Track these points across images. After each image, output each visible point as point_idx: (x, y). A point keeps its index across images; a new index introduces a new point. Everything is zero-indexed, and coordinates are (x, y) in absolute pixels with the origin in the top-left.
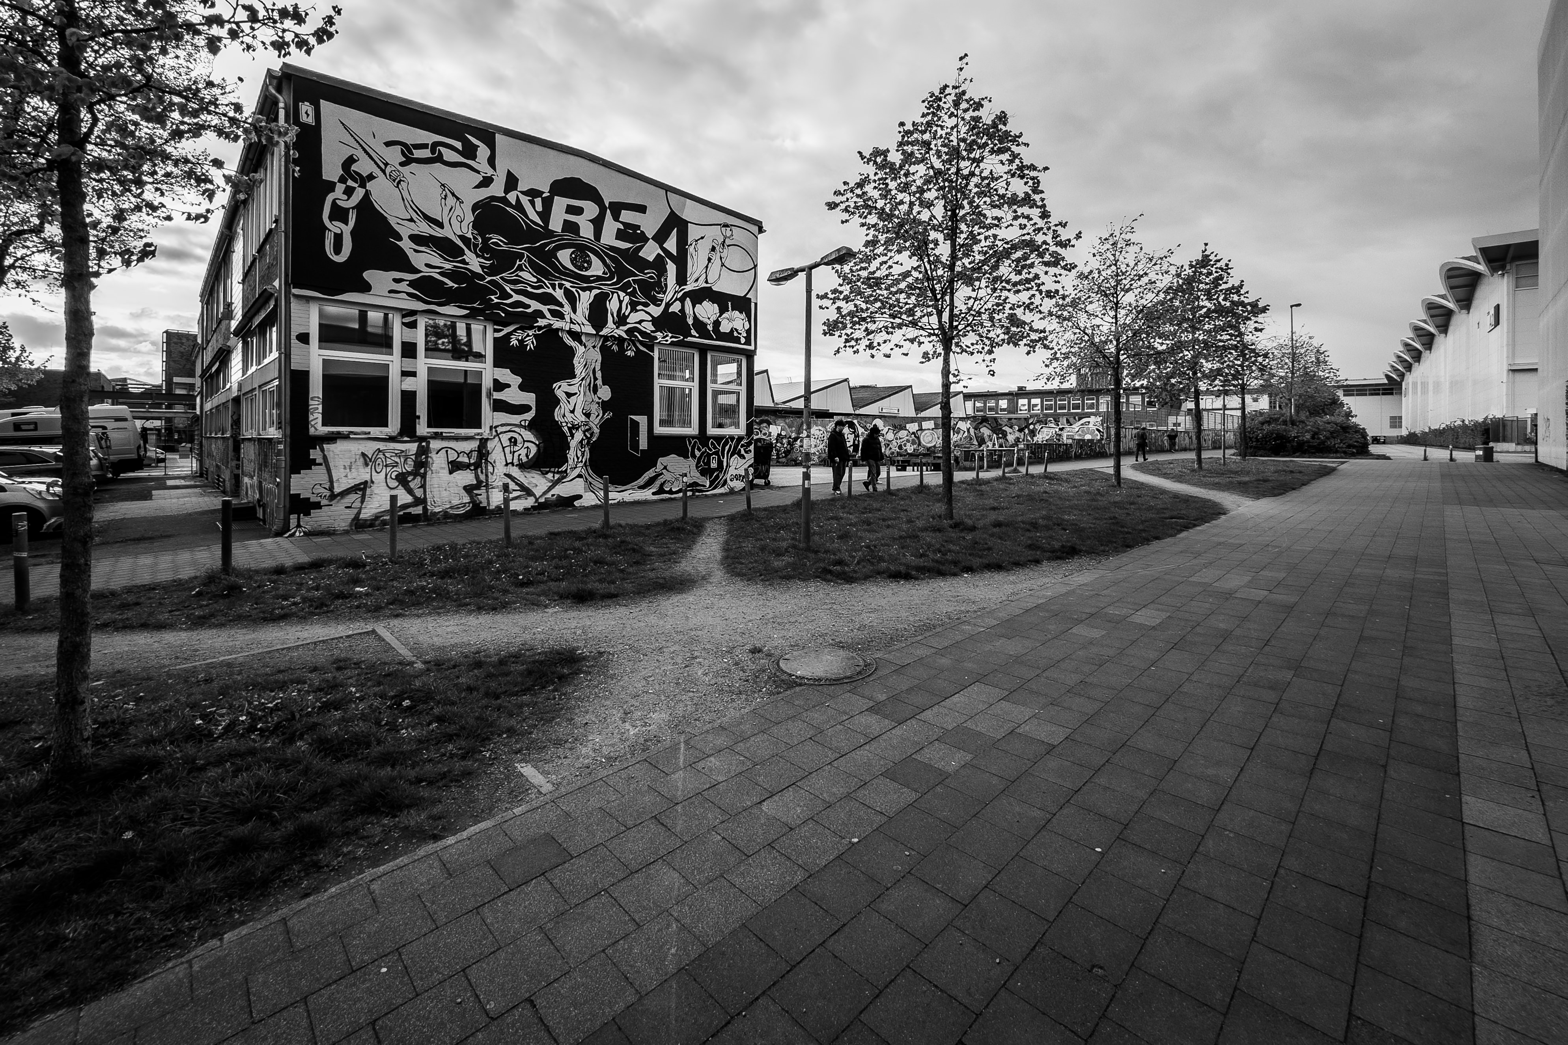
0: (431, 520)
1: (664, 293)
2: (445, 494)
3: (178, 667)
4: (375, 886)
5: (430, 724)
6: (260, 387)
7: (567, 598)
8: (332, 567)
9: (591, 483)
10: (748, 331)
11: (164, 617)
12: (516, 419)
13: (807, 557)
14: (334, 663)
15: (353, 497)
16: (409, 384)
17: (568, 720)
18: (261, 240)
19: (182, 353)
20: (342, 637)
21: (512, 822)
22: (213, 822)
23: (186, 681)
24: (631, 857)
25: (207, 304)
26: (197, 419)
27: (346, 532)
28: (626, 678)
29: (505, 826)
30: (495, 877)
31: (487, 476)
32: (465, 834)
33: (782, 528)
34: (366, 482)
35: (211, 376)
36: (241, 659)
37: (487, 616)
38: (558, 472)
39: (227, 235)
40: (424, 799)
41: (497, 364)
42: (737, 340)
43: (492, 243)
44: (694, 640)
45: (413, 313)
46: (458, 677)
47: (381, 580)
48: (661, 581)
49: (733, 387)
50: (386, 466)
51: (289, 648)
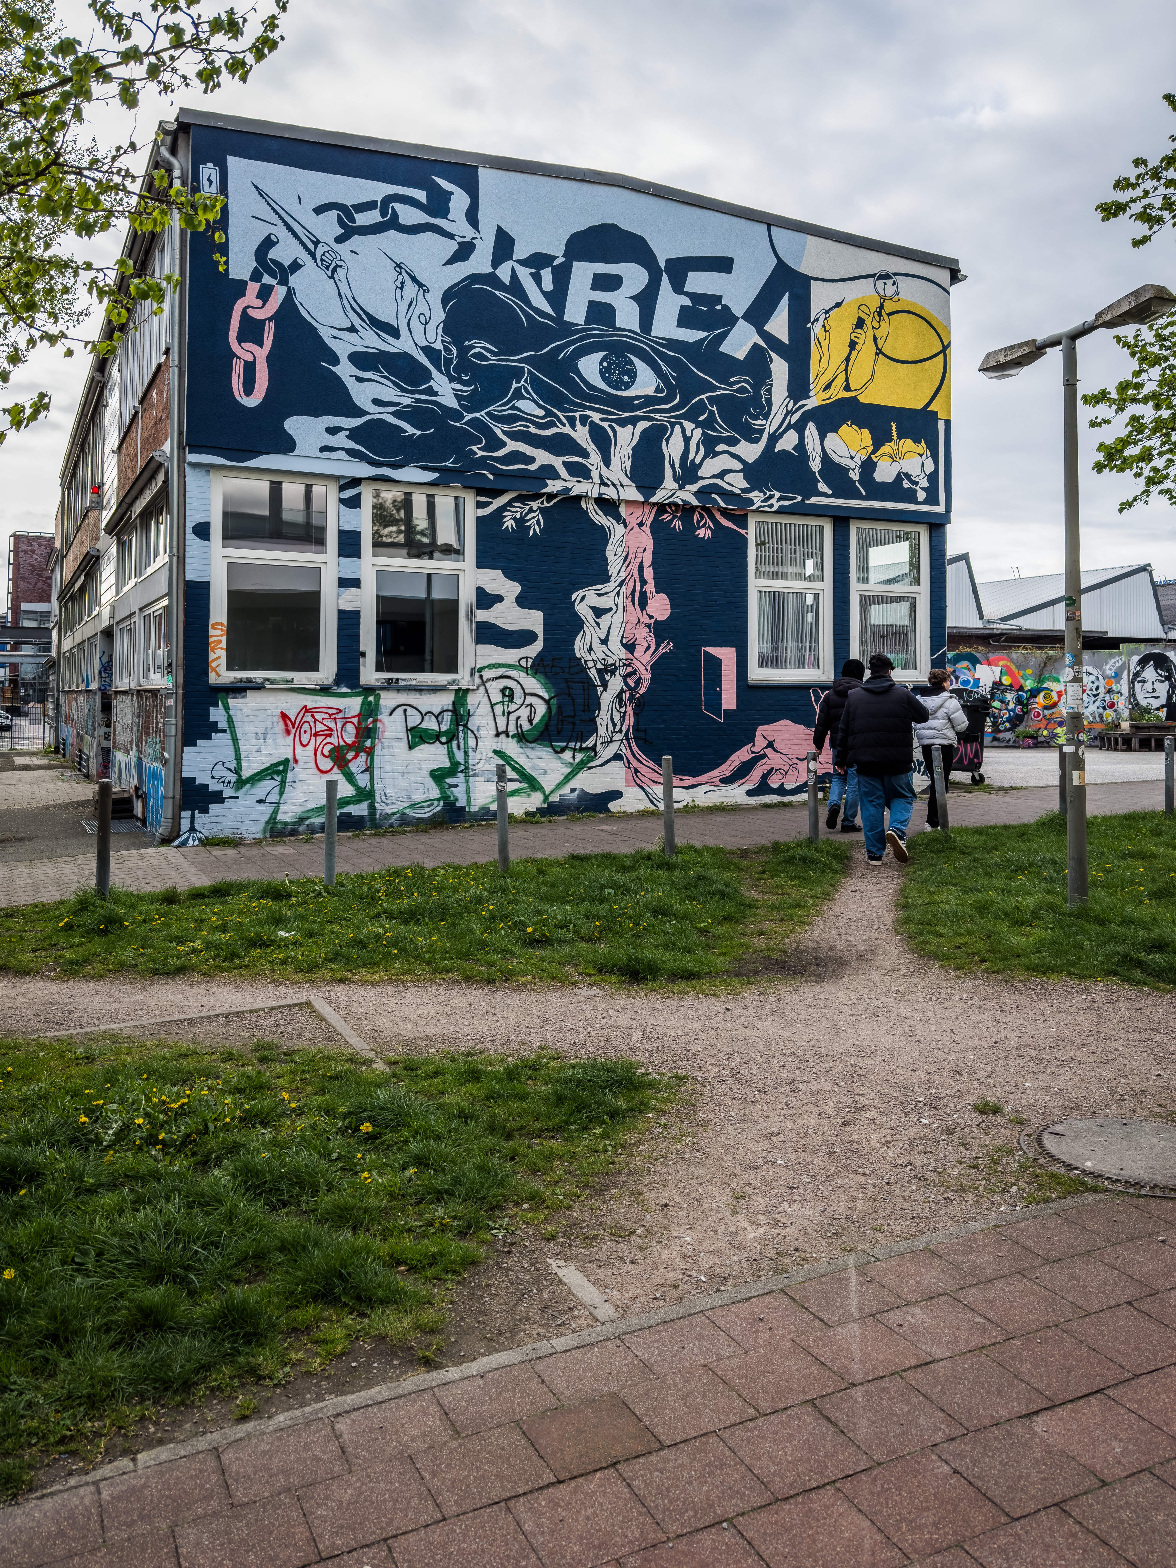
0: (380, 827)
1: (766, 417)
2: (402, 783)
3: (49, 1035)
4: (342, 1426)
5: (404, 1168)
6: (141, 609)
7: (611, 972)
8: (242, 897)
9: (636, 771)
10: (933, 478)
11: (26, 958)
12: (511, 656)
13: (1083, 932)
14: (255, 1050)
15: (267, 786)
16: (350, 600)
17: (632, 1193)
18: (145, 385)
19: (33, 566)
20: (263, 1010)
21: (550, 1361)
22: (112, 1275)
23: (61, 1056)
24: (773, 1469)
25: (69, 488)
26: (52, 665)
27: (258, 842)
28: (730, 1130)
29: (540, 1366)
30: (531, 1451)
31: (466, 753)
32: (474, 1367)
33: (1020, 869)
34: (287, 761)
35: (72, 598)
36: (128, 1032)
37: (480, 992)
38: (581, 749)
39: (98, 382)
40: (406, 1293)
41: (483, 562)
42: (911, 497)
43: (474, 355)
44: (856, 1075)
45: (355, 482)
46: (443, 1093)
47: (314, 922)
48: (779, 956)
49: (903, 588)
50: (316, 735)
51: (191, 1020)
